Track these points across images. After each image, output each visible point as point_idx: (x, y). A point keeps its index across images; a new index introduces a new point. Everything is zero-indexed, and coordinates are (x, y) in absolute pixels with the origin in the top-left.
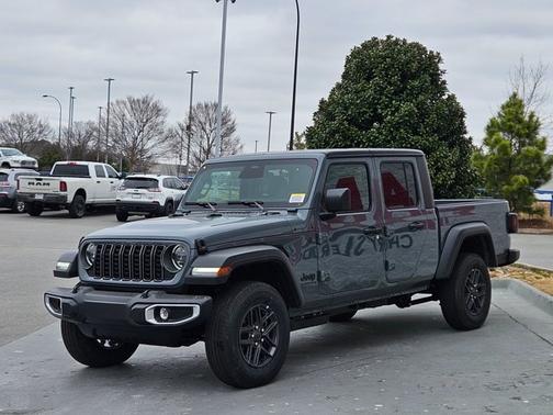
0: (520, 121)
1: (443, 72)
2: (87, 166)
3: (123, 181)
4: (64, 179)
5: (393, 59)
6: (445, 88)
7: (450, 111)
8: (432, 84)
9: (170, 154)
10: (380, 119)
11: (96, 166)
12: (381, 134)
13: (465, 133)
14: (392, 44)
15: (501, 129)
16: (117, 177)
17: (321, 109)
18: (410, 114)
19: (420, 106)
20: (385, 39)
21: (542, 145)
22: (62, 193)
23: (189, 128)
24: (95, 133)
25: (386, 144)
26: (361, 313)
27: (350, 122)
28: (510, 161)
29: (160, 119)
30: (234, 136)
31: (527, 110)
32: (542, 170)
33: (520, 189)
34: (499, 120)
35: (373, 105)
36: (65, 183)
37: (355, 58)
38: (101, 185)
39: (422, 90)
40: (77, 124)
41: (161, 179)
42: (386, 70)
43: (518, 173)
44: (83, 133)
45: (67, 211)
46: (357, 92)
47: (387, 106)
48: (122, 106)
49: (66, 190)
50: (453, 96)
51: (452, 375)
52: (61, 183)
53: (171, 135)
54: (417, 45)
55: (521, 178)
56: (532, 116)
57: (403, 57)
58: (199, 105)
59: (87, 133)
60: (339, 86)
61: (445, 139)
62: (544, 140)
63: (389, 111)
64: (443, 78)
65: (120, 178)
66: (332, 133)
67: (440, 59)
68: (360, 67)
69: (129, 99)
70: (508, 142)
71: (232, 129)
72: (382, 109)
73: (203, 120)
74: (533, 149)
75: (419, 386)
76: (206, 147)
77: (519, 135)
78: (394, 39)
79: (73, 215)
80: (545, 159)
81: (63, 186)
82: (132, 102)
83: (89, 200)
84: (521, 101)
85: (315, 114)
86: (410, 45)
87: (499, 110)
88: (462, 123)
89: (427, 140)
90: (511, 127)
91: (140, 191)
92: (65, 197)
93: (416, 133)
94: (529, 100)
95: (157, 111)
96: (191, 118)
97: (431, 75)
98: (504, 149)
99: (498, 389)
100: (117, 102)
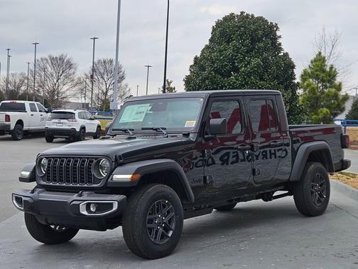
0: (324, 71)
1: (280, 37)
2: (24, 104)
3: (49, 114)
4: (8, 113)
5: (245, 27)
6: (281, 48)
7: (285, 63)
8: (272, 45)
9: (79, 95)
10: (236, 70)
11: (30, 104)
12: (238, 80)
13: (295, 79)
14: (244, 18)
15: (310, 77)
16: (46, 111)
17: (195, 63)
18: (258, 66)
19: (265, 60)
20: (239, 14)
21: (339, 88)
22: (7, 123)
23: (92, 77)
24: (26, 81)
25: (241, 86)
26: (240, 205)
27: (216, 72)
28: (317, 99)
29: (72, 71)
30: (124, 83)
31: (328, 63)
32: (339, 105)
33: (324, 117)
34: (309, 71)
35: (232, 60)
36: (9, 116)
37: (219, 27)
38: (34, 118)
39: (266, 49)
40: (13, 75)
41: (76, 112)
42: (241, 36)
43: (322, 107)
44: (18, 81)
45: (10, 136)
46: (220, 51)
47: (241, 61)
48: (45, 62)
49: (9, 121)
50: (287, 53)
51: (307, 247)
52: (6, 115)
53: (79, 82)
54: (261, 18)
55: (325, 110)
56: (331, 68)
57: (253, 27)
58: (99, 61)
59: (20, 81)
60: (207, 47)
61: (281, 83)
62: (340, 84)
63: (243, 64)
64: (280, 41)
65: (47, 112)
66: (204, 80)
67: (277, 28)
68: (223, 34)
69: (50, 57)
70: (316, 86)
71: (122, 78)
72: (238, 63)
73: (102, 71)
74: (333, 90)
75: (286, 256)
76: (105, 91)
77: (323, 81)
78: (245, 14)
79: (14, 139)
80: (341, 98)
81: (8, 118)
82: (52, 59)
83: (25, 128)
84: (324, 57)
85: (191, 66)
86: (257, 18)
87: (309, 63)
88: (293, 73)
89: (270, 84)
90: (317, 75)
91: (62, 121)
92: (9, 126)
93: (261, 79)
94: (329, 57)
95: (70, 65)
96: (93, 70)
97: (271, 39)
98: (313, 91)
99: (342, 257)
100: (42, 59)
